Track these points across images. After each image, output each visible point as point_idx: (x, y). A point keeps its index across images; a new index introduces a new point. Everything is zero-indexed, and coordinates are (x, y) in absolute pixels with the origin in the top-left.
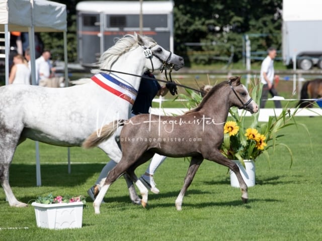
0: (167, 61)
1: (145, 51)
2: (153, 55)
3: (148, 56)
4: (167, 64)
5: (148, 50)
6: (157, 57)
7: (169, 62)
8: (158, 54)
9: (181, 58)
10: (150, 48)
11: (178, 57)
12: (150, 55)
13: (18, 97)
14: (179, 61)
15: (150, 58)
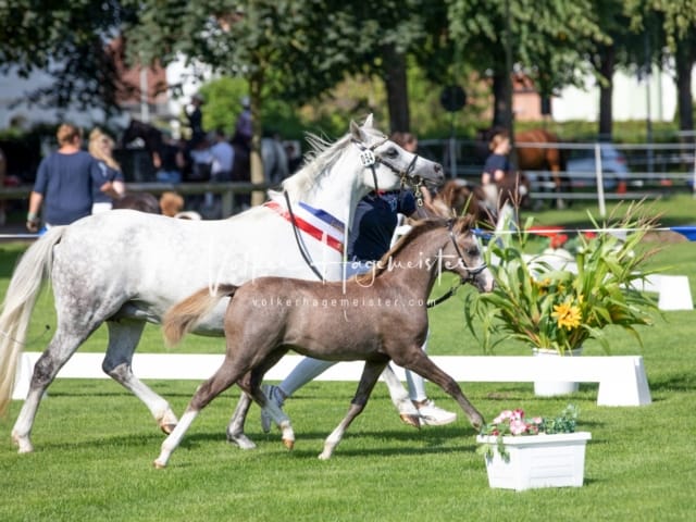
0: (407, 172)
1: (363, 153)
2: (378, 160)
3: (367, 164)
4: (408, 177)
5: (368, 151)
6: (387, 164)
7: (412, 174)
8: (388, 160)
9: (438, 165)
10: (372, 149)
11: (431, 164)
12: (372, 162)
13: (128, 237)
14: (433, 170)
15: (372, 167)
